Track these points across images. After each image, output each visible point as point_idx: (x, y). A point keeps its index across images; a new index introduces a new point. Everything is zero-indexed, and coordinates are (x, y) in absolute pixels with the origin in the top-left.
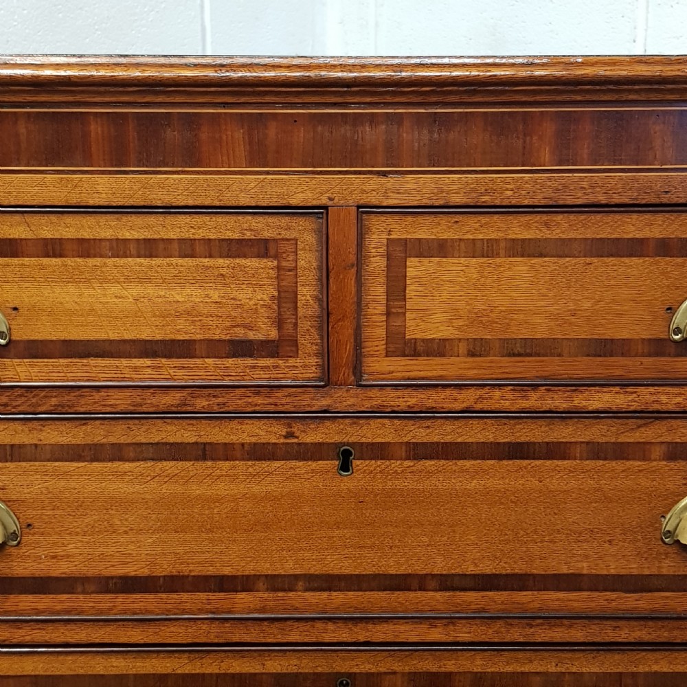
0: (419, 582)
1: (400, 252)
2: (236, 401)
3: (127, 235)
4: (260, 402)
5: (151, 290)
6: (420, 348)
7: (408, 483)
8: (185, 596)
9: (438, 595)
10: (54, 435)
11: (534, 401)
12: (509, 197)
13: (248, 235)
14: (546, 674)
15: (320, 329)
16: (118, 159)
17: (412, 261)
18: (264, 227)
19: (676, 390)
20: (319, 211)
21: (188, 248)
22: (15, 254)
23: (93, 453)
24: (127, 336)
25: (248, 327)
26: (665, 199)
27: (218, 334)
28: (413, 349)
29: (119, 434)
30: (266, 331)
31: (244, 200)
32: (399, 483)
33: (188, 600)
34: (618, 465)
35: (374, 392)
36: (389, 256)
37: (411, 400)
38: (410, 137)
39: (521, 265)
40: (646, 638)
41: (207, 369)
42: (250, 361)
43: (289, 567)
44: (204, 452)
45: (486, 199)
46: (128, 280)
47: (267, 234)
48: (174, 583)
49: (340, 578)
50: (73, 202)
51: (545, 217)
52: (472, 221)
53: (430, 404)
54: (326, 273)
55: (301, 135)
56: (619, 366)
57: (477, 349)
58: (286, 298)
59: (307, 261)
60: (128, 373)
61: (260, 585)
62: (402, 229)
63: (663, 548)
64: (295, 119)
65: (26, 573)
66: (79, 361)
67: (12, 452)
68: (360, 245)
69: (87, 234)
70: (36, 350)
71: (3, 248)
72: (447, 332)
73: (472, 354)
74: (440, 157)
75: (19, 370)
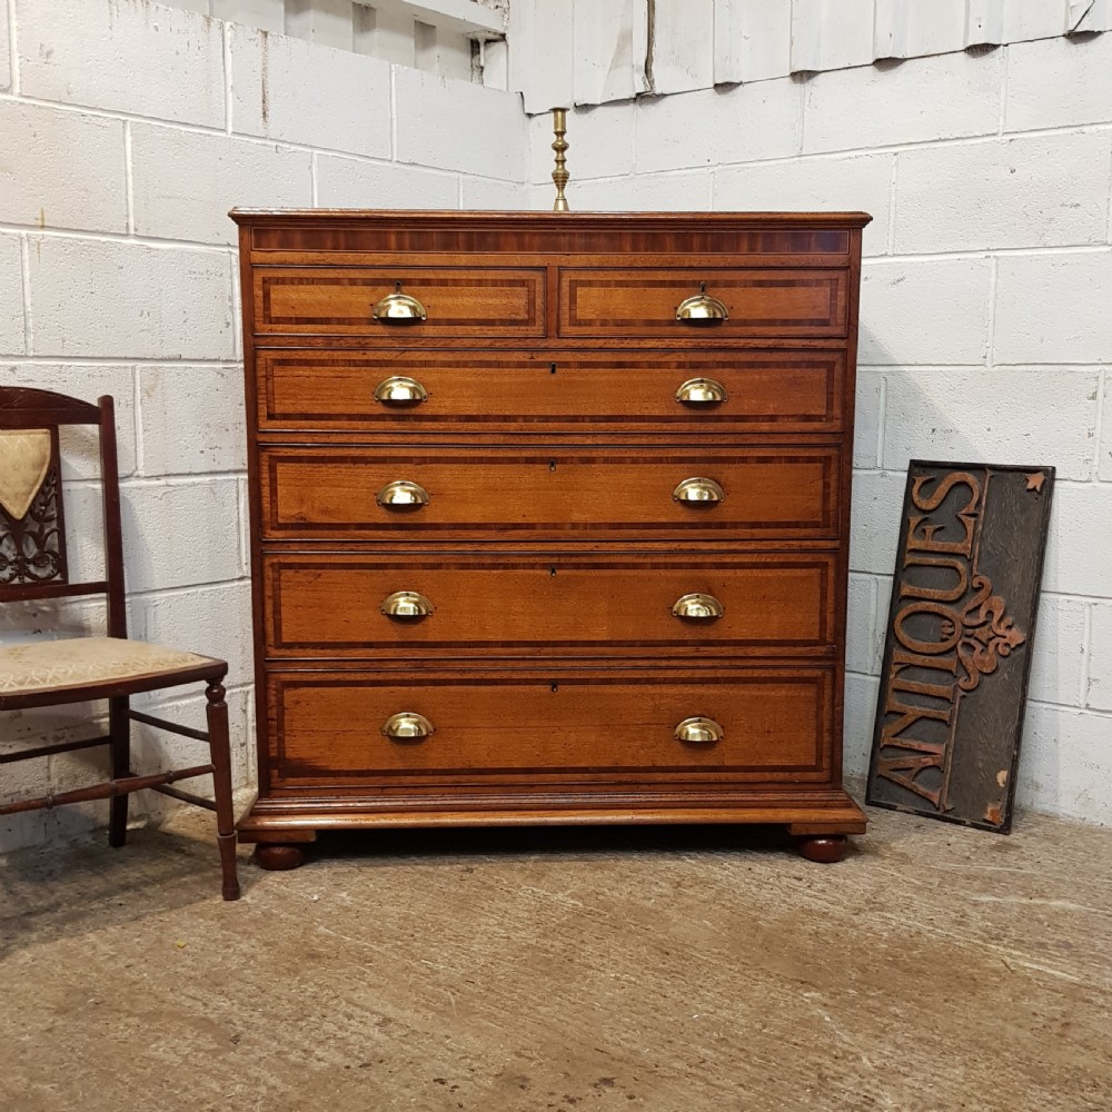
0: (582, 419)
1: (574, 284)
2: (511, 344)
3: (471, 278)
4: (521, 344)
5: (480, 300)
6: (582, 322)
7: (578, 379)
8: (490, 424)
9: (590, 424)
10: (441, 357)
11: (626, 344)
12: (615, 264)
13: (517, 278)
14: (633, 457)
15: (544, 315)
16: (470, 248)
17: (578, 289)
18: (523, 275)
19: (679, 340)
20: (544, 269)
21: (495, 283)
22: (430, 285)
23: (457, 364)
25: (517, 314)
26: (672, 265)
27: (505, 317)
28: (579, 323)
29: (466, 357)
30: (523, 315)
31: (516, 264)
32: (574, 378)
33: (491, 425)
34: (658, 371)
35: (564, 340)
36: (570, 287)
37: (579, 343)
38: (579, 241)
39: (621, 291)
40: (671, 443)
41: (501, 330)
42: (517, 328)
43: (531, 413)
44: (499, 365)
45: (606, 265)
46: (472, 295)
47: (524, 278)
48: (486, 418)
49: (551, 416)
50: (452, 265)
51: (628, 272)
52: (601, 273)
53: (586, 345)
54: (546, 293)
55: (537, 240)
56: (657, 330)
57: (604, 323)
58: (531, 302)
59: (539, 288)
60: (471, 332)
61: (520, 419)
62: (574, 276)
63: (676, 404)
64: (535, 234)
65: (429, 413)
66: (452, 327)
67: (426, 364)
68: (559, 282)
69: (456, 277)
70: (436, 322)
71: (426, 282)
72: (593, 317)
73: (602, 325)
74: (589, 248)
75: (429, 331)
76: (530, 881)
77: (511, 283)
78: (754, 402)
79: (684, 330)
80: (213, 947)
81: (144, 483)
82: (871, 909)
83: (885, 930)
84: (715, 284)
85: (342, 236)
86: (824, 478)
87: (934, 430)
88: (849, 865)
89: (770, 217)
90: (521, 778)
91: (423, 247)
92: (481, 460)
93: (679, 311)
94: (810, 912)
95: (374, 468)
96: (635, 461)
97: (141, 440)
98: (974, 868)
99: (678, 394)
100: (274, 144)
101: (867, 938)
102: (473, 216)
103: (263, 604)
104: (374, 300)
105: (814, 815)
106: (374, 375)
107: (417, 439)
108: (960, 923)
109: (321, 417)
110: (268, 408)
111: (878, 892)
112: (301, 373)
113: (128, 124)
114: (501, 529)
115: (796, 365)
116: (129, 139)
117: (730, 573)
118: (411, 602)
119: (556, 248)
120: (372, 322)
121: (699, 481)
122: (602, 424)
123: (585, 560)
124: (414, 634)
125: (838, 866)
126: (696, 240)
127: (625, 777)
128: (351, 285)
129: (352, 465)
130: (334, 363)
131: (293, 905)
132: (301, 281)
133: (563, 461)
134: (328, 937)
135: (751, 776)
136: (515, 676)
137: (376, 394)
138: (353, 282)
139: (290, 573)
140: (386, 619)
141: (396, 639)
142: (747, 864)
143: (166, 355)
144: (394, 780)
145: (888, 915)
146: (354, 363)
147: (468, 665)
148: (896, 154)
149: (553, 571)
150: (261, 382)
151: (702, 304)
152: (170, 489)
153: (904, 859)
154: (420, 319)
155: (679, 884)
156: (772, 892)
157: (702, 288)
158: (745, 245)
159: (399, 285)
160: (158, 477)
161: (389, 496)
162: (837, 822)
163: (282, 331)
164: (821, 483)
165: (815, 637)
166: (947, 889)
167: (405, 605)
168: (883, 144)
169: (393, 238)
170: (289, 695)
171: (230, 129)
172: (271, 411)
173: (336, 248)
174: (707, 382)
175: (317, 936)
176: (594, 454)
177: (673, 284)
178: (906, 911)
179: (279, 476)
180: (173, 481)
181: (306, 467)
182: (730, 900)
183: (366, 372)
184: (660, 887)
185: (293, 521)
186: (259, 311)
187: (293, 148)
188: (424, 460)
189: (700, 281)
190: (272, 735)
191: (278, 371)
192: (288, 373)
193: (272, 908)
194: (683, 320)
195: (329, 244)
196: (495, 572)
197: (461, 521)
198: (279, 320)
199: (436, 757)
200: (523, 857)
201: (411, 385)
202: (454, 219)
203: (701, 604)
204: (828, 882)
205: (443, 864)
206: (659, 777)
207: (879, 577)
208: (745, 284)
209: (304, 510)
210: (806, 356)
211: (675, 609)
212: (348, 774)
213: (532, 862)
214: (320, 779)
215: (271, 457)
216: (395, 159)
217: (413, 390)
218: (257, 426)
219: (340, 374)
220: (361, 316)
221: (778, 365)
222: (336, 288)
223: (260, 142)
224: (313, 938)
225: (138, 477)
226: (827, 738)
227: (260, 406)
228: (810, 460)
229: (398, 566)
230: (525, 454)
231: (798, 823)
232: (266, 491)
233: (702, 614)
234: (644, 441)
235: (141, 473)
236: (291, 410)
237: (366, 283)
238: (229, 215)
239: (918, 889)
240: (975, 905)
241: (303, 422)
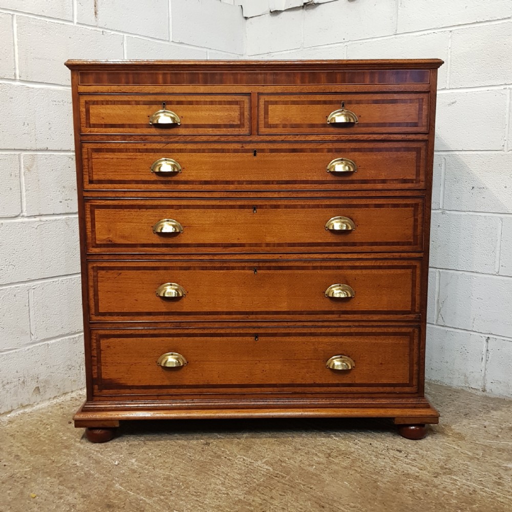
0: (272, 182)
1: (267, 103)
2: (231, 138)
3: (207, 100)
4: (236, 139)
5: (212, 113)
6: (272, 126)
7: (269, 158)
8: (219, 186)
9: (276, 185)
10: (189, 146)
11: (297, 138)
12: (291, 91)
13: (233, 100)
14: (302, 205)
15: (249, 122)
16: (205, 82)
17: (270, 106)
18: (238, 98)
19: (329, 136)
20: (249, 94)
21: (220, 103)
22: (182, 104)
23: (199, 151)
24: (206, 123)
25: (234, 121)
26: (324, 91)
27: (226, 123)
28: (270, 126)
29: (204, 146)
30: (237, 122)
31: (233, 92)
32: (267, 159)
33: (220, 187)
34: (316, 154)
35: (261, 136)
36: (265, 105)
37: (270, 138)
38: (270, 78)
39: (294, 107)
40: (324, 196)
41: (224, 131)
42: (233, 129)
43: (242, 179)
44: (223, 151)
45: (286, 91)
46: (207, 110)
47: (238, 100)
48: (216, 182)
49: (254, 181)
50: (195, 92)
51: (299, 96)
52: (283, 97)
53: (274, 139)
54: (251, 108)
55: (245, 77)
56: (316, 130)
57: (285, 126)
58: (242, 114)
59: (247, 106)
60: (207, 132)
61: (236, 183)
62: (267, 98)
63: (327, 174)
64: (244, 74)
65: (183, 180)
66: (196, 129)
67: (180, 151)
68: (258, 102)
69: (198, 100)
70: (186, 126)
71: (180, 103)
72: (277, 122)
73: (283, 127)
74: (275, 82)
75: (182, 131)
76: (242, 452)
77: (230, 103)
78: (373, 172)
79: (331, 129)
80: (51, 498)
81: (26, 220)
82: (444, 473)
83: (454, 490)
84: (350, 102)
85: (131, 76)
86: (414, 216)
87: (473, 188)
88: (427, 442)
89: (384, 62)
90: (238, 390)
91: (178, 82)
92: (213, 207)
93: (329, 119)
94: (408, 475)
95: (151, 212)
96: (303, 207)
97: (24, 195)
98: (502, 443)
99: (328, 167)
100: (101, 30)
101: (444, 495)
102: (207, 63)
103: (88, 291)
104: (150, 113)
105: (408, 412)
106: (151, 157)
107: (176, 194)
108: (499, 484)
109: (120, 182)
110: (89, 176)
111: (447, 460)
112: (108, 156)
113: (15, 16)
114: (224, 247)
115: (398, 150)
116: (15, 25)
117: (358, 272)
118: (173, 289)
119: (256, 82)
120: (149, 126)
121: (340, 218)
122: (284, 186)
123: (274, 264)
124: (175, 307)
125: (422, 442)
126: (339, 77)
127: (298, 389)
128: (137, 104)
129: (138, 210)
130: (127, 150)
131: (103, 468)
132: (107, 102)
133: (261, 207)
134: (120, 491)
135: (371, 389)
136: (234, 331)
137: (152, 168)
138: (137, 103)
139: (103, 272)
140: (159, 299)
141: (164, 310)
142: (369, 441)
143: (38, 148)
144: (165, 391)
145: (455, 477)
146: (139, 151)
147: (207, 325)
148: (451, 31)
149: (256, 271)
150: (85, 162)
151: (342, 114)
152: (42, 223)
153: (461, 437)
154: (177, 124)
155: (329, 455)
156: (385, 460)
157: (343, 105)
158: (368, 80)
159: (164, 104)
160: (35, 216)
161: (160, 228)
162: (422, 417)
163: (97, 132)
164: (412, 219)
165: (409, 309)
166: (488, 458)
167: (170, 290)
168: (444, 26)
169: (161, 77)
170: (104, 343)
171: (76, 21)
172: (91, 178)
173: (127, 83)
174: (345, 160)
175: (114, 491)
176: (279, 203)
177: (325, 102)
178: (465, 475)
179: (96, 216)
180: (44, 218)
181: (112, 211)
182: (359, 466)
183: (145, 156)
184: (319, 457)
185: (105, 242)
186: (83, 120)
187: (113, 32)
188: (180, 207)
189: (341, 101)
190: (94, 366)
191: (95, 155)
192: (101, 157)
193: (91, 469)
194: (331, 123)
195: (123, 80)
196: (222, 271)
197: (201, 242)
198: (95, 126)
199: (189, 378)
200: (239, 435)
201: (173, 163)
202: (196, 65)
203: (341, 290)
204: (417, 453)
205: (193, 439)
206: (318, 389)
207: (441, 270)
208: (368, 102)
209: (111, 236)
210: (404, 145)
211: (326, 293)
212: (138, 387)
213: (244, 439)
214: (122, 391)
215: (91, 205)
216: (171, 40)
217: (174, 166)
218: (83, 187)
219: (132, 157)
220: (143, 123)
221: (387, 150)
222: (128, 106)
223: (93, 29)
224: (111, 492)
225: (23, 216)
226: (416, 368)
227: (85, 176)
228: (406, 206)
229: (166, 268)
230: (239, 203)
231: (398, 417)
232: (89, 225)
233: (343, 296)
234: (308, 195)
235: (25, 214)
236: (102, 178)
237: (145, 103)
238: (65, 64)
239: (471, 458)
240: (506, 470)
241: (110, 185)
